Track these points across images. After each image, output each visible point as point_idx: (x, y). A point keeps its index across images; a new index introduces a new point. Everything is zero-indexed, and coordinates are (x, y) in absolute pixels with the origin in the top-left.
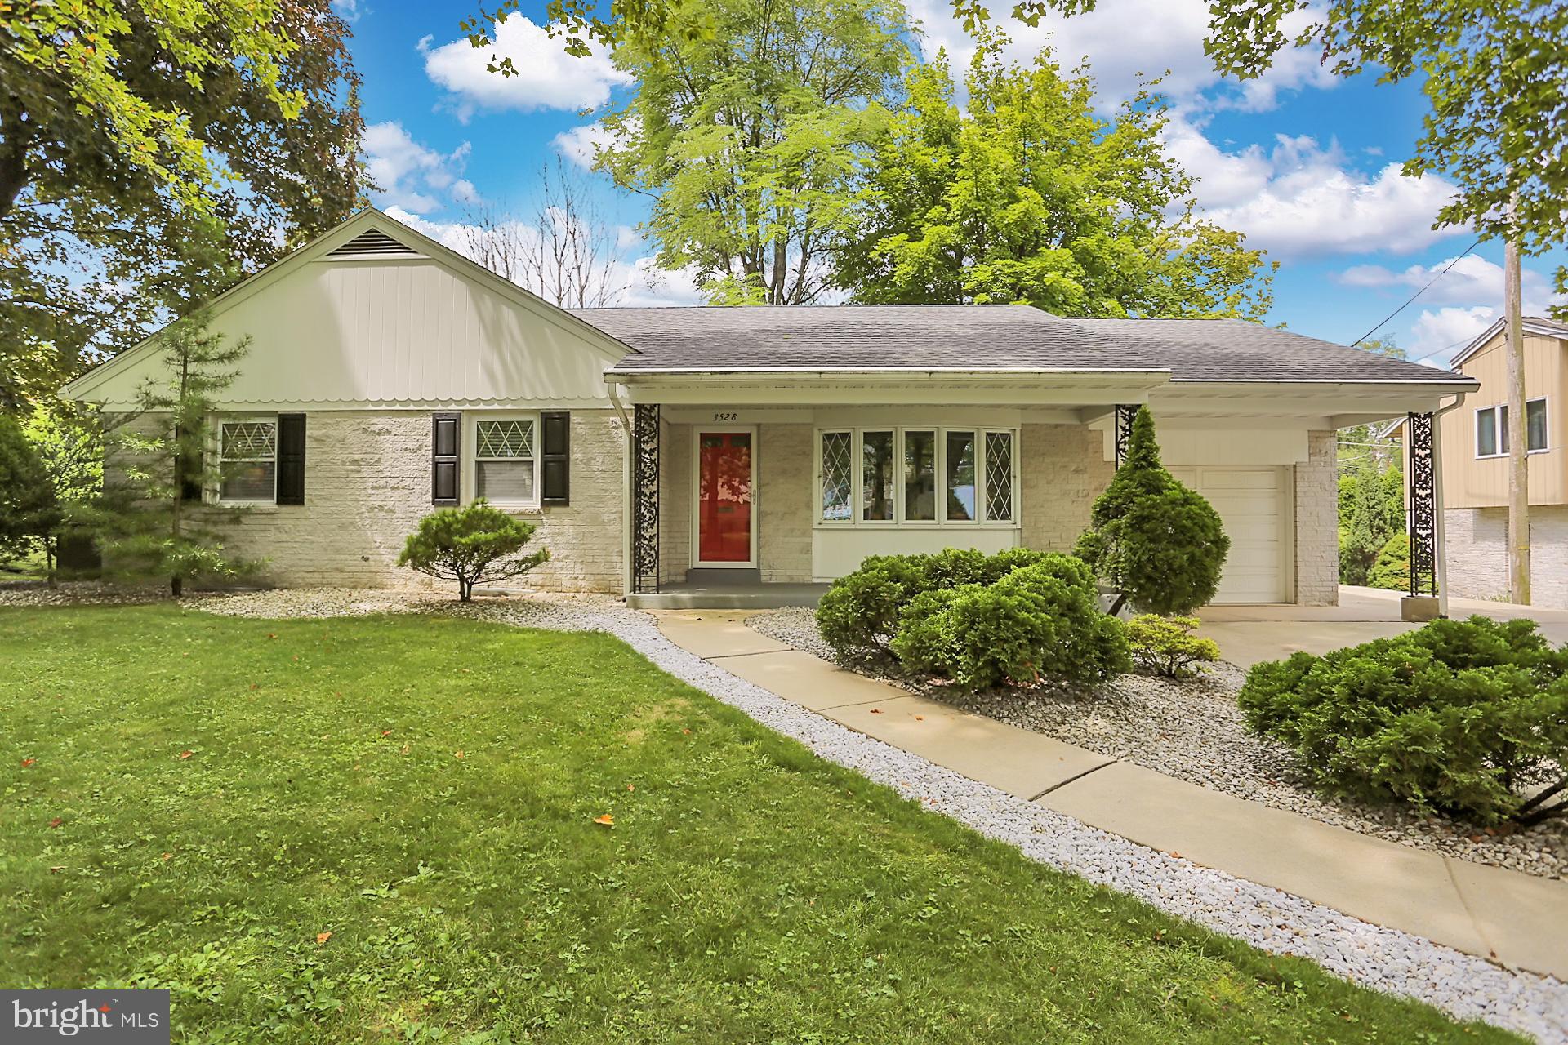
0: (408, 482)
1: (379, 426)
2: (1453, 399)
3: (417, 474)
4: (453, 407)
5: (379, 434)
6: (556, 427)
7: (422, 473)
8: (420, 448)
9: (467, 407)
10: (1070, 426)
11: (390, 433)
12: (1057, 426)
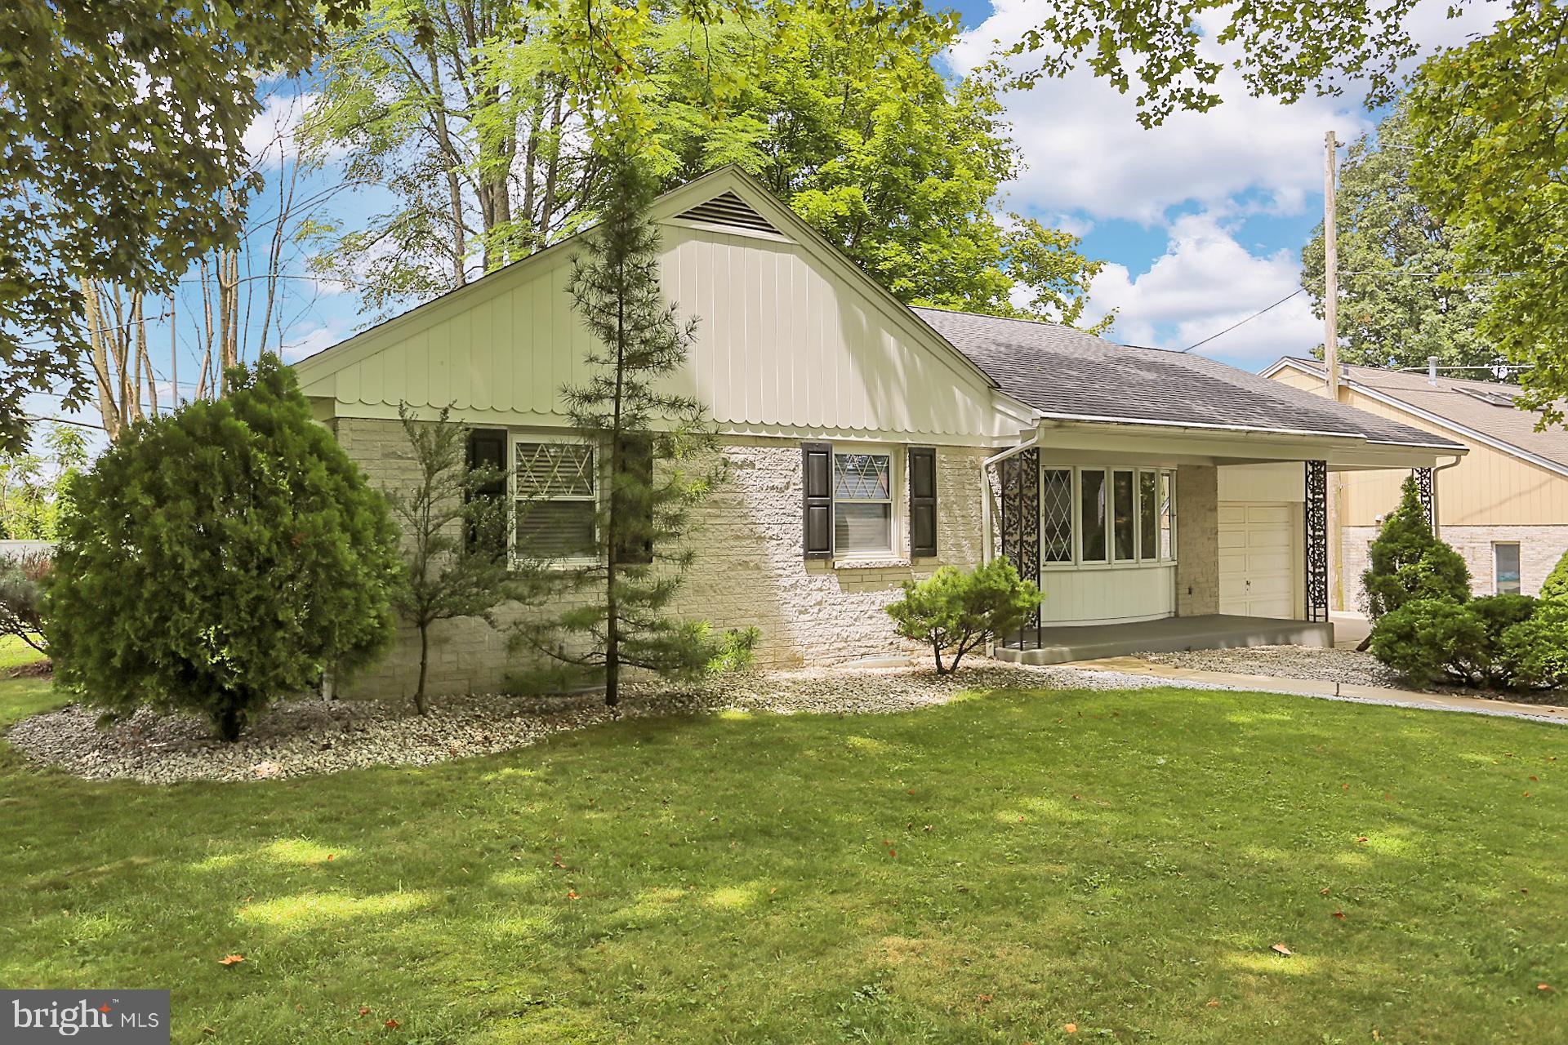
0: (776, 530)
1: (742, 457)
2: (1453, 459)
3: (785, 519)
4: (824, 436)
5: (741, 467)
6: (923, 462)
7: (790, 518)
8: (788, 485)
9: (839, 437)
10: (1207, 467)
11: (753, 466)
12: (1199, 467)
